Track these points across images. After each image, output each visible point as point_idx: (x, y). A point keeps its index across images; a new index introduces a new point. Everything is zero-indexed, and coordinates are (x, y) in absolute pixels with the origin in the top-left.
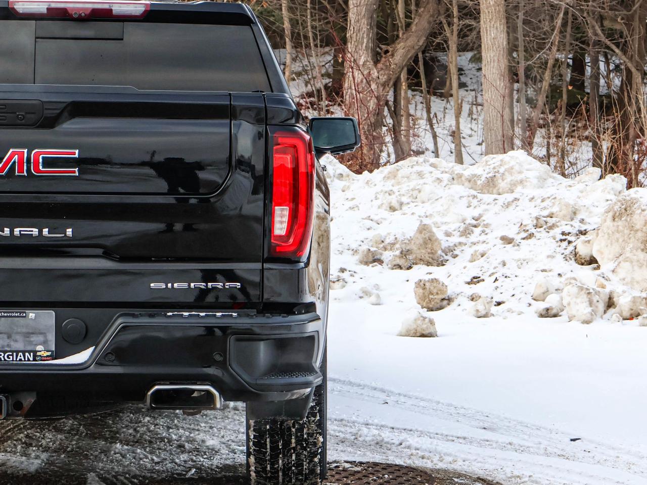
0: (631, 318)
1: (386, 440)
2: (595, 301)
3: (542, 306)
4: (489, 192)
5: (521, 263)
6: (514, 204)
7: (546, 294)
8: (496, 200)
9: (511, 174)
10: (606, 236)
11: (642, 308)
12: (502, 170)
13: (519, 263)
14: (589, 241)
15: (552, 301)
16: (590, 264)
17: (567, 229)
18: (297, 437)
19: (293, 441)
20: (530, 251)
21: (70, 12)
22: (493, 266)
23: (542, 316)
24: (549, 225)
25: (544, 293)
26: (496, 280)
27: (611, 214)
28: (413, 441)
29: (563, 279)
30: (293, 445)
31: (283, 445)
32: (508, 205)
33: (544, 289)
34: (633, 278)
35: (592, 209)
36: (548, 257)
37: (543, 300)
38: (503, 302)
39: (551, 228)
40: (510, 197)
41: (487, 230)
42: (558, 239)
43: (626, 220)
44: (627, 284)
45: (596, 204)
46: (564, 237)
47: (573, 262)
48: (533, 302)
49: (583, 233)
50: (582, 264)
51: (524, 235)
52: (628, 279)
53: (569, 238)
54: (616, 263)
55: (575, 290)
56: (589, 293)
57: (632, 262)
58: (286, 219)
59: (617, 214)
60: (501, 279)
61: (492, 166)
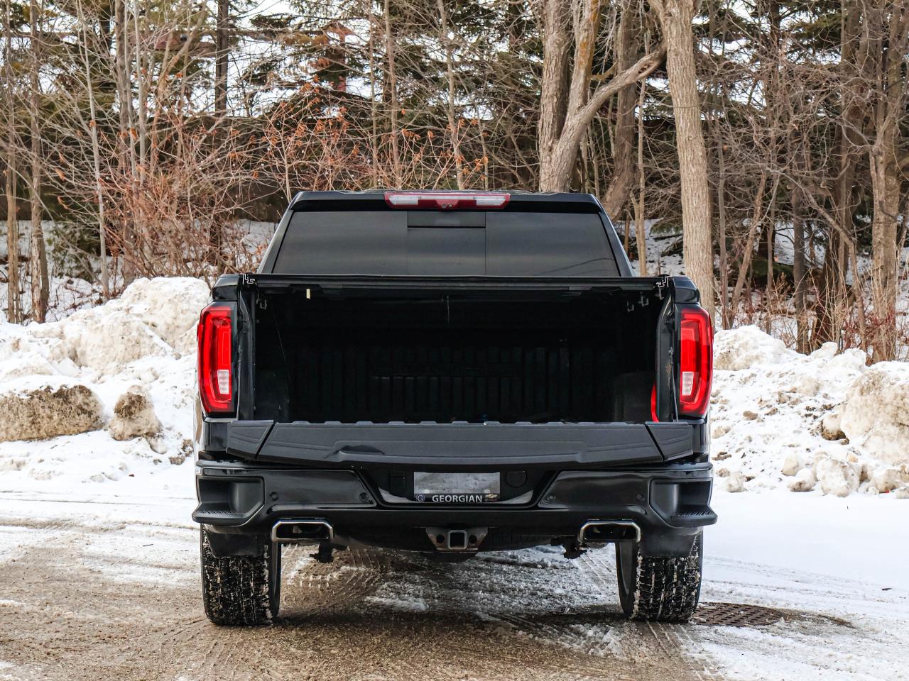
0: (886, 491)
1: (715, 589)
2: (850, 474)
3: (794, 480)
4: (724, 368)
5: (768, 439)
6: (751, 381)
7: (796, 470)
8: (732, 376)
9: (746, 349)
10: (855, 410)
11: (898, 481)
12: (736, 346)
13: (765, 438)
14: (836, 416)
15: (804, 475)
16: (837, 439)
17: (812, 404)
18: (678, 573)
19: (675, 576)
20: (776, 427)
21: (439, 203)
22: (739, 442)
23: (795, 490)
24: (792, 400)
25: (794, 468)
26: (744, 455)
27: (858, 388)
28: (739, 589)
29: (812, 454)
30: (675, 580)
31: (666, 580)
32: (745, 381)
33: (796, 464)
34: (884, 452)
35: (835, 384)
36: (795, 432)
37: (794, 475)
38: (753, 478)
39: (795, 403)
40: (747, 373)
41: (726, 407)
42: (803, 414)
43: (875, 394)
44: (878, 458)
45: (838, 379)
46: (809, 412)
47: (820, 437)
48: (784, 477)
49: (829, 408)
50: (830, 439)
51: (768, 410)
52: (880, 453)
53: (814, 413)
54: (866, 437)
55: (830, 464)
56: (843, 467)
57: (882, 436)
58: (691, 383)
59: (865, 388)
60: (749, 455)
61: (726, 342)
